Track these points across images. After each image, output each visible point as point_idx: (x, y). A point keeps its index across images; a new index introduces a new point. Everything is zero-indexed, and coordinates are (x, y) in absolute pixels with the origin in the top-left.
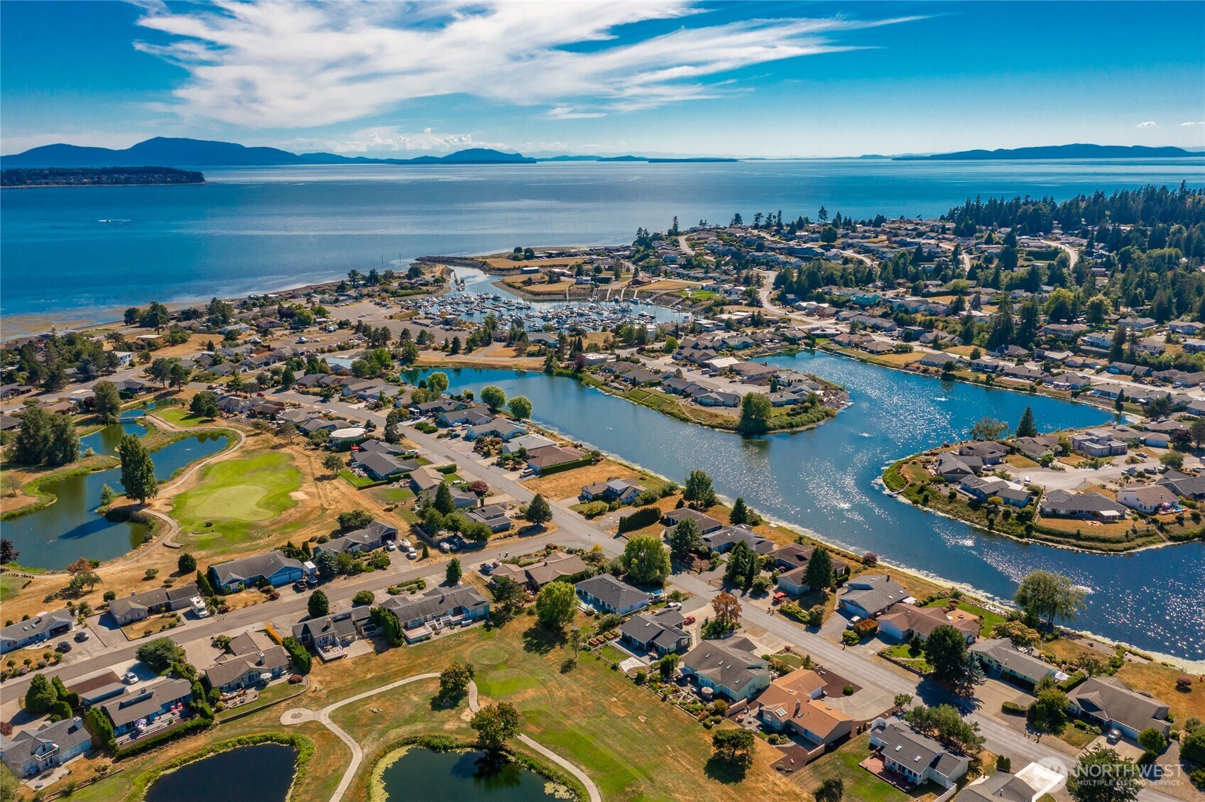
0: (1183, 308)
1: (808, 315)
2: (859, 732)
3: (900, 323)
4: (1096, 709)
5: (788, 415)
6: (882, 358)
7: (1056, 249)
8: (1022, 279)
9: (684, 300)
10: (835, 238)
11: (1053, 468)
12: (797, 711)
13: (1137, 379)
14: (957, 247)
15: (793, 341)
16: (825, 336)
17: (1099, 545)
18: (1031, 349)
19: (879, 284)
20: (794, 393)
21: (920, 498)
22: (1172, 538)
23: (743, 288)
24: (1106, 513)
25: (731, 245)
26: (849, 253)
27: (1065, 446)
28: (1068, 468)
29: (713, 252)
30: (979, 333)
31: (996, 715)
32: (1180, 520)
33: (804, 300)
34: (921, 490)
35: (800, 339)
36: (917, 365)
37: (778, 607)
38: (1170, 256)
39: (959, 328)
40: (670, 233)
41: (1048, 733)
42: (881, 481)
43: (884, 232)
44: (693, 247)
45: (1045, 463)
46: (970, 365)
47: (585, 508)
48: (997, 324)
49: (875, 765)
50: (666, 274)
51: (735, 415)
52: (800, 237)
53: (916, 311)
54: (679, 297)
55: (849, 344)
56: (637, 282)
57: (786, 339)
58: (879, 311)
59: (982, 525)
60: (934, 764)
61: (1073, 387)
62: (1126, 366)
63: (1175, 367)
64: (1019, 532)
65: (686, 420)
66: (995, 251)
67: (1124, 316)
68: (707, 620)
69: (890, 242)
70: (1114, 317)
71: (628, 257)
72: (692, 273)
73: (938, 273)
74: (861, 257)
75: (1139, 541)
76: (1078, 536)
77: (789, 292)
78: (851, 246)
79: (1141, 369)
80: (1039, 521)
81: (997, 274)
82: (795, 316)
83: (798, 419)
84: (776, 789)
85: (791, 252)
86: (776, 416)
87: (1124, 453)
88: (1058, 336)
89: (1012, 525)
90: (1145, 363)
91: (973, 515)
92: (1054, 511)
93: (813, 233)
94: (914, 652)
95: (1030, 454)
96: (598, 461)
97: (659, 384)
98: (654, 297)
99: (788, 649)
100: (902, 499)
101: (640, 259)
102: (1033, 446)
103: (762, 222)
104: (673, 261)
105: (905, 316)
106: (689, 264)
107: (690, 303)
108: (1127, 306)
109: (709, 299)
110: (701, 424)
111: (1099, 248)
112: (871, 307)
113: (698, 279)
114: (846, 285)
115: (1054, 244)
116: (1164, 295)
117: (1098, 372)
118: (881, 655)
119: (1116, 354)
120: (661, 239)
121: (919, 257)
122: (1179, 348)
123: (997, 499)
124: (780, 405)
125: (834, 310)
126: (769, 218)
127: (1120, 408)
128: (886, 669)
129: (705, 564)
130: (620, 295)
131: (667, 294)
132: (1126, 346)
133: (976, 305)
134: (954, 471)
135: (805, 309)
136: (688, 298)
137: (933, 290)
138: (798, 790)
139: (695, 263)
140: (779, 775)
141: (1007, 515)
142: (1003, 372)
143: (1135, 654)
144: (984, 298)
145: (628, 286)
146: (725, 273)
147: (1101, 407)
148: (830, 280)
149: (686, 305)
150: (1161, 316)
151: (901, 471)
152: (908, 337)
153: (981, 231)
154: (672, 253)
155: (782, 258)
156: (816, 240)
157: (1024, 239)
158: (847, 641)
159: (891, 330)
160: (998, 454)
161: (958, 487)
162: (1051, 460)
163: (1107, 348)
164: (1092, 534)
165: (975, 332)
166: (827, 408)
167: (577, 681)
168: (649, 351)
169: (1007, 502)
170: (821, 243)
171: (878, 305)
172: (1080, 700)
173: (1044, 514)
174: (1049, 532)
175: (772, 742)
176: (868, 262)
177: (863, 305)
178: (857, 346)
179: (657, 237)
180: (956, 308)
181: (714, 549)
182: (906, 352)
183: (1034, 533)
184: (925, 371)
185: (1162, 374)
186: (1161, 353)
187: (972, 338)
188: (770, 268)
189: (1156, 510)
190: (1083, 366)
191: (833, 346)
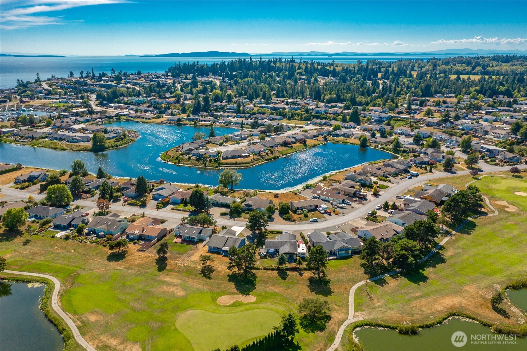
0: (257, 96)
1: (115, 109)
2: (170, 233)
3: (156, 108)
4: (251, 206)
5: (115, 142)
6: (151, 121)
7: (211, 81)
8: (201, 90)
9: (51, 107)
10: (121, 80)
11: (224, 146)
12: (143, 230)
13: (246, 118)
14: (174, 81)
15: (110, 117)
16: (125, 115)
17: (243, 165)
18: (208, 113)
19: (144, 95)
20: (116, 134)
21: (177, 161)
22: (266, 160)
23: (81, 101)
24: (244, 155)
25: (71, 84)
26: (129, 85)
27: (226, 138)
28: (228, 145)
29: (62, 88)
30: (188, 109)
31: (219, 217)
32: (267, 154)
33: (112, 103)
34: (177, 158)
35: (113, 117)
36: (166, 121)
37: (127, 203)
38: (250, 81)
39: (180, 108)
40: (36, 81)
41: (237, 217)
42: (160, 159)
43: (142, 77)
44: (50, 86)
45: (221, 145)
46: (187, 119)
47: (19, 186)
48: (195, 104)
49: (179, 240)
50: (38, 98)
51: (89, 144)
52: (104, 80)
53: (162, 103)
54: (48, 106)
55: (136, 117)
56: (22, 102)
57: (107, 117)
58: (146, 105)
59: (202, 166)
60: (200, 233)
61: (226, 122)
62: (243, 115)
63: (258, 114)
64: (216, 165)
65: (65, 150)
66: (189, 82)
67: (238, 100)
68: (95, 213)
69: (146, 81)
70: (236, 100)
71: (15, 93)
72: (52, 97)
73: (168, 90)
74: (134, 87)
75: (256, 162)
76: (236, 163)
77: (103, 100)
78: (129, 82)
79: (247, 115)
80: (222, 161)
81: (191, 89)
82: (109, 110)
83: (119, 143)
84: (140, 257)
85: (101, 86)
86: (108, 143)
87: (246, 139)
88: (217, 107)
89: (213, 164)
90: (248, 113)
91: (199, 163)
92: (227, 157)
93: (111, 78)
94: (185, 206)
95: (215, 142)
96: (21, 168)
97: (47, 137)
98: (34, 107)
99: (134, 215)
100: (169, 163)
101: (22, 93)
102: (215, 140)
103: (84, 75)
104: (41, 92)
105: (158, 105)
106: (50, 93)
107: (54, 108)
108: (239, 97)
109: (64, 106)
110: (73, 150)
111: (226, 80)
112: (143, 104)
113: (56, 99)
114: (130, 96)
115: (210, 79)
116: (251, 91)
117: (234, 118)
118: (173, 209)
119: (238, 111)
120: (31, 83)
121: (159, 85)
122: (258, 108)
123: (206, 155)
124: (110, 139)
125: (126, 106)
126: (87, 74)
127: (242, 127)
128: (176, 213)
129: (88, 195)
130: (14, 107)
131: (40, 106)
132: (241, 109)
133: (186, 99)
134: (188, 150)
135: (113, 107)
136: (53, 106)
137: (167, 96)
138: (149, 255)
139: (53, 93)
140: (140, 252)
141: (211, 161)
142: (200, 121)
143: (260, 191)
144: (188, 97)
145: (18, 104)
146: (70, 95)
147: (236, 128)
148: (122, 95)
149: (53, 110)
150: (251, 99)
151: (168, 154)
152: (161, 112)
153: (182, 76)
154: (39, 89)
155: (97, 88)
156: (112, 81)
157: (199, 77)
158: (158, 208)
159: (153, 111)
160: (204, 143)
161: (191, 155)
162: (223, 144)
163: (235, 110)
164: (241, 162)
165: (187, 108)
166: (131, 138)
167: (34, 246)
168: (37, 126)
169: (210, 156)
170: (115, 82)
171: (145, 103)
172: (245, 205)
173: (223, 159)
174: (226, 164)
175: (135, 243)
176: (138, 89)
177: (139, 104)
178: (139, 117)
179: (28, 83)
180: (178, 101)
181: (92, 188)
182: (161, 118)
183: (221, 165)
184: (170, 123)
185: (254, 116)
186: (253, 110)
187: (186, 111)
188: (93, 93)
189: (260, 152)
190: (228, 116)
191: (129, 118)
